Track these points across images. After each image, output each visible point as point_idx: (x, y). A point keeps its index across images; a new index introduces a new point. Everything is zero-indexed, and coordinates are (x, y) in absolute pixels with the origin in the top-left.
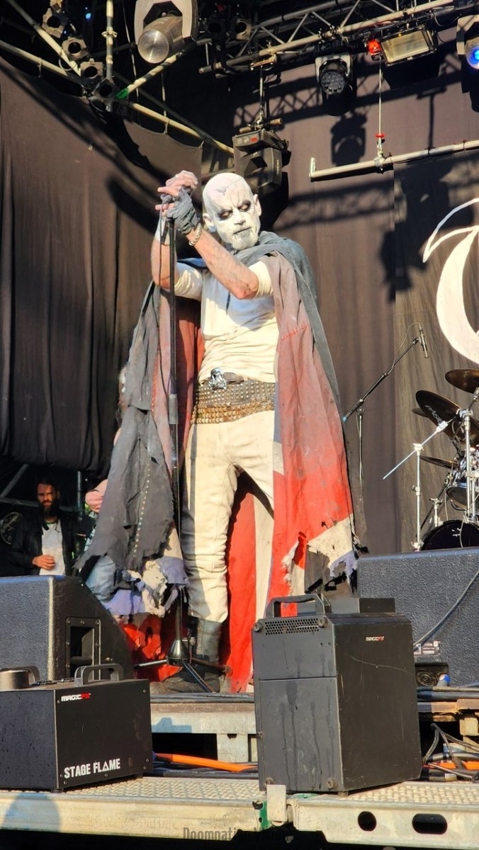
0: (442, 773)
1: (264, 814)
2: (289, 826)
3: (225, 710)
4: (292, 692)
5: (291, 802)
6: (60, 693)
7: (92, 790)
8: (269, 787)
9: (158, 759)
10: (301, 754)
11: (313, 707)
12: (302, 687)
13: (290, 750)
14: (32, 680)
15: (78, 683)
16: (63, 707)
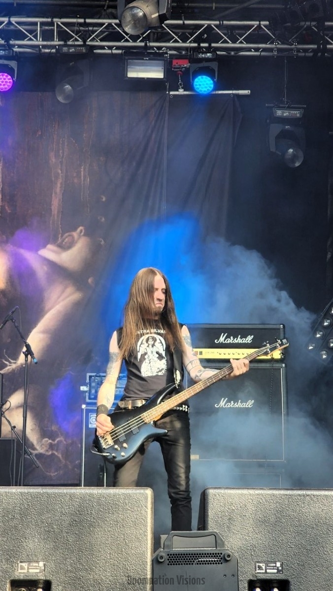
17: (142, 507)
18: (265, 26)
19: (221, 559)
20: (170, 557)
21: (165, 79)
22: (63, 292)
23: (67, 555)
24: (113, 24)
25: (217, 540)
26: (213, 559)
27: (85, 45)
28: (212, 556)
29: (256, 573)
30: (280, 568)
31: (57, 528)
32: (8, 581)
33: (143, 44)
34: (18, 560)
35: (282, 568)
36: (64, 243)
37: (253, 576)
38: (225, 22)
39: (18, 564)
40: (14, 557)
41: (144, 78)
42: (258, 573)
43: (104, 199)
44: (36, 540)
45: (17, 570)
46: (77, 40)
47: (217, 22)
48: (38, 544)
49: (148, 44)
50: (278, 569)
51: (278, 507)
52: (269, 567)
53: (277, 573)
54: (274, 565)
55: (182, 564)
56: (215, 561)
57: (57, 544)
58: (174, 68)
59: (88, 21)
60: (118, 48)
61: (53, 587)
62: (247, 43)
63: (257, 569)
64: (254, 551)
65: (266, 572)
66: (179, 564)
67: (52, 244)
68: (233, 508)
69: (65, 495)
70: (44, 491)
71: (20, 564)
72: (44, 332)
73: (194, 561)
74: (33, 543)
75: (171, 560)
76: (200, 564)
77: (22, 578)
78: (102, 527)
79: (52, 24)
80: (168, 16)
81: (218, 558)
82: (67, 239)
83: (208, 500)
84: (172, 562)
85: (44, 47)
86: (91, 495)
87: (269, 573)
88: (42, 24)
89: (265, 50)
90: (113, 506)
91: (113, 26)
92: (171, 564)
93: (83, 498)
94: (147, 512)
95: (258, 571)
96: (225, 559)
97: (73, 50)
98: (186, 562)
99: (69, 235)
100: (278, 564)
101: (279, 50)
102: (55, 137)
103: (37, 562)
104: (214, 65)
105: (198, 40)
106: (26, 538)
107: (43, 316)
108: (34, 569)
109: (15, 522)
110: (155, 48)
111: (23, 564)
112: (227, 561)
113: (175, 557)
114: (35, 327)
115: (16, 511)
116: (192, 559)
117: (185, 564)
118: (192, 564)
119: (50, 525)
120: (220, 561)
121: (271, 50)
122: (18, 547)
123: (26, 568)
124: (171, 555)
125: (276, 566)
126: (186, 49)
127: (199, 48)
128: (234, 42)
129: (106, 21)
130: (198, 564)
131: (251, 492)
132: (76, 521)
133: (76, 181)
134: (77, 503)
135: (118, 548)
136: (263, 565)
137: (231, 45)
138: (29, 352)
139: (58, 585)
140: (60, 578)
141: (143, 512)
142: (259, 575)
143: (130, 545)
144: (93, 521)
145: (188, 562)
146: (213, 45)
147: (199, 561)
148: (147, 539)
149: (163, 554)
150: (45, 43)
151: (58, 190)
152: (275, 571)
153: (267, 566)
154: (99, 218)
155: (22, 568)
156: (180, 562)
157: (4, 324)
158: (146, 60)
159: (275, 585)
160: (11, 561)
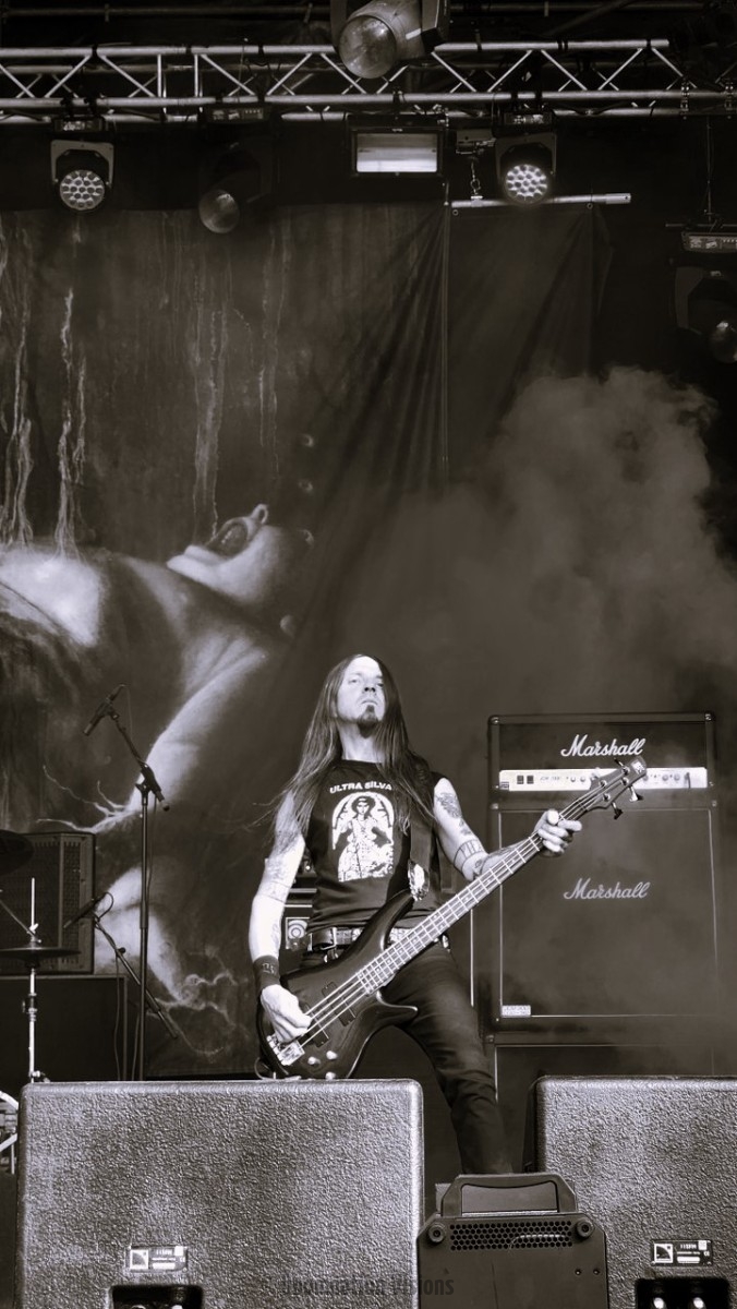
17: (398, 1121)
18: (660, 49)
19: (569, 1234)
20: (456, 1232)
21: (440, 175)
22: (224, 650)
23: (236, 1230)
24: (324, 56)
25: (561, 1194)
26: (552, 1236)
27: (261, 104)
28: (549, 1229)
29: (652, 1265)
30: (707, 1254)
31: (212, 1171)
32: (107, 1290)
33: (389, 98)
34: (127, 1242)
35: (712, 1253)
36: (223, 541)
37: (647, 1273)
38: (571, 44)
39: (128, 1251)
40: (120, 1236)
41: (392, 174)
42: (658, 1264)
43: (311, 442)
44: (167, 1199)
45: (127, 1266)
46: (243, 93)
47: (555, 45)
48: (172, 1206)
49: (401, 98)
50: (701, 1255)
51: (700, 1118)
52: (683, 1250)
53: (700, 1264)
54: (694, 1246)
55: (482, 1247)
56: (555, 1239)
57: (213, 1207)
58: (462, 149)
59: (268, 49)
60: (335, 108)
61: (207, 1302)
62: (622, 88)
63: (656, 1255)
64: (649, 1216)
65: (675, 1263)
66: (476, 1247)
67: (196, 544)
68: (601, 1122)
69: (229, 1097)
70: (183, 1090)
71: (132, 1252)
72: (183, 741)
73: (509, 1241)
74: (158, 1207)
75: (459, 1237)
76: (523, 1246)
77: (137, 1282)
78: (310, 1169)
79: (188, 58)
80: (442, 34)
81: (563, 1233)
82: (230, 533)
83: (543, 1105)
84: (462, 1242)
85: (173, 110)
86: (285, 1098)
87: (681, 1265)
88: (167, 59)
89: (661, 103)
90: (336, 1120)
91: (323, 59)
92: (459, 1248)
93: (267, 1103)
94: (408, 1133)
95: (656, 1261)
96: (578, 1234)
97: (237, 115)
98: (491, 1241)
99: (235, 524)
100: (703, 1245)
101: (693, 102)
102: (200, 308)
103: (172, 1247)
104: (550, 141)
105: (512, 85)
106: (144, 1194)
107: (180, 705)
108: (163, 1261)
109: (121, 1158)
110: (416, 107)
111: (140, 1252)
112: (581, 1239)
113: (467, 1232)
114: (165, 729)
115: (122, 1136)
116: (505, 1236)
117: (488, 1247)
118: (506, 1247)
119: (197, 1164)
120: (567, 1239)
121: (674, 103)
122: (128, 1215)
123: (147, 1261)
124: (458, 1227)
125: (697, 1250)
126: (487, 105)
127: (515, 102)
128: (592, 87)
129: (308, 50)
130: (517, 1246)
131: (640, 1085)
132: (252, 1155)
133: (247, 403)
134: (255, 1115)
135: (347, 1215)
136: (668, 1248)
137: (585, 94)
138: (151, 785)
139: (217, 1297)
140: (220, 1281)
141: (400, 1133)
142: (661, 1268)
143: (373, 1206)
144: (292, 1155)
145: (497, 1241)
146: (546, 95)
147: (520, 1240)
148: (410, 1194)
149: (441, 1226)
150: (174, 101)
151: (209, 425)
152: (697, 1260)
153: (677, 1248)
154: (300, 484)
155: (137, 1261)
156: (479, 1242)
157: (95, 725)
158: (398, 132)
159: (696, 1290)
160: (114, 1245)
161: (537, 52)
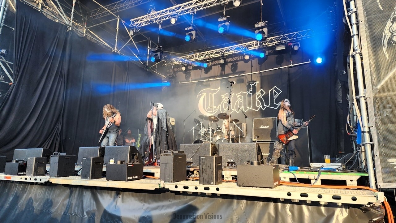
0: (190, 179)
1: (160, 185)
2: (164, 188)
3: (156, 169)
4: (166, 165)
5: (164, 184)
6: (128, 165)
7: (132, 181)
8: (161, 181)
9: (144, 176)
10: (167, 176)
11: (169, 168)
12: (168, 165)
13: (165, 175)
14: (124, 163)
15: (131, 163)
16: (128, 167)
21: (286, 49)
24: (272, 38)
33: (280, 42)
58: (289, 46)
105: (294, 37)
126: (291, 40)
161: (297, 33)
